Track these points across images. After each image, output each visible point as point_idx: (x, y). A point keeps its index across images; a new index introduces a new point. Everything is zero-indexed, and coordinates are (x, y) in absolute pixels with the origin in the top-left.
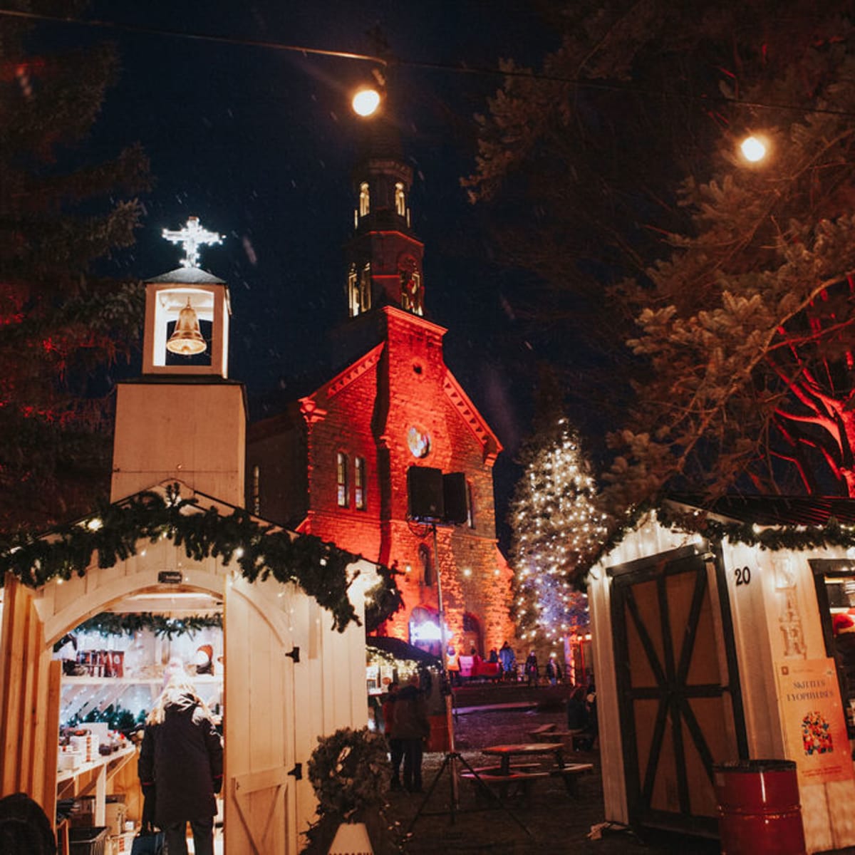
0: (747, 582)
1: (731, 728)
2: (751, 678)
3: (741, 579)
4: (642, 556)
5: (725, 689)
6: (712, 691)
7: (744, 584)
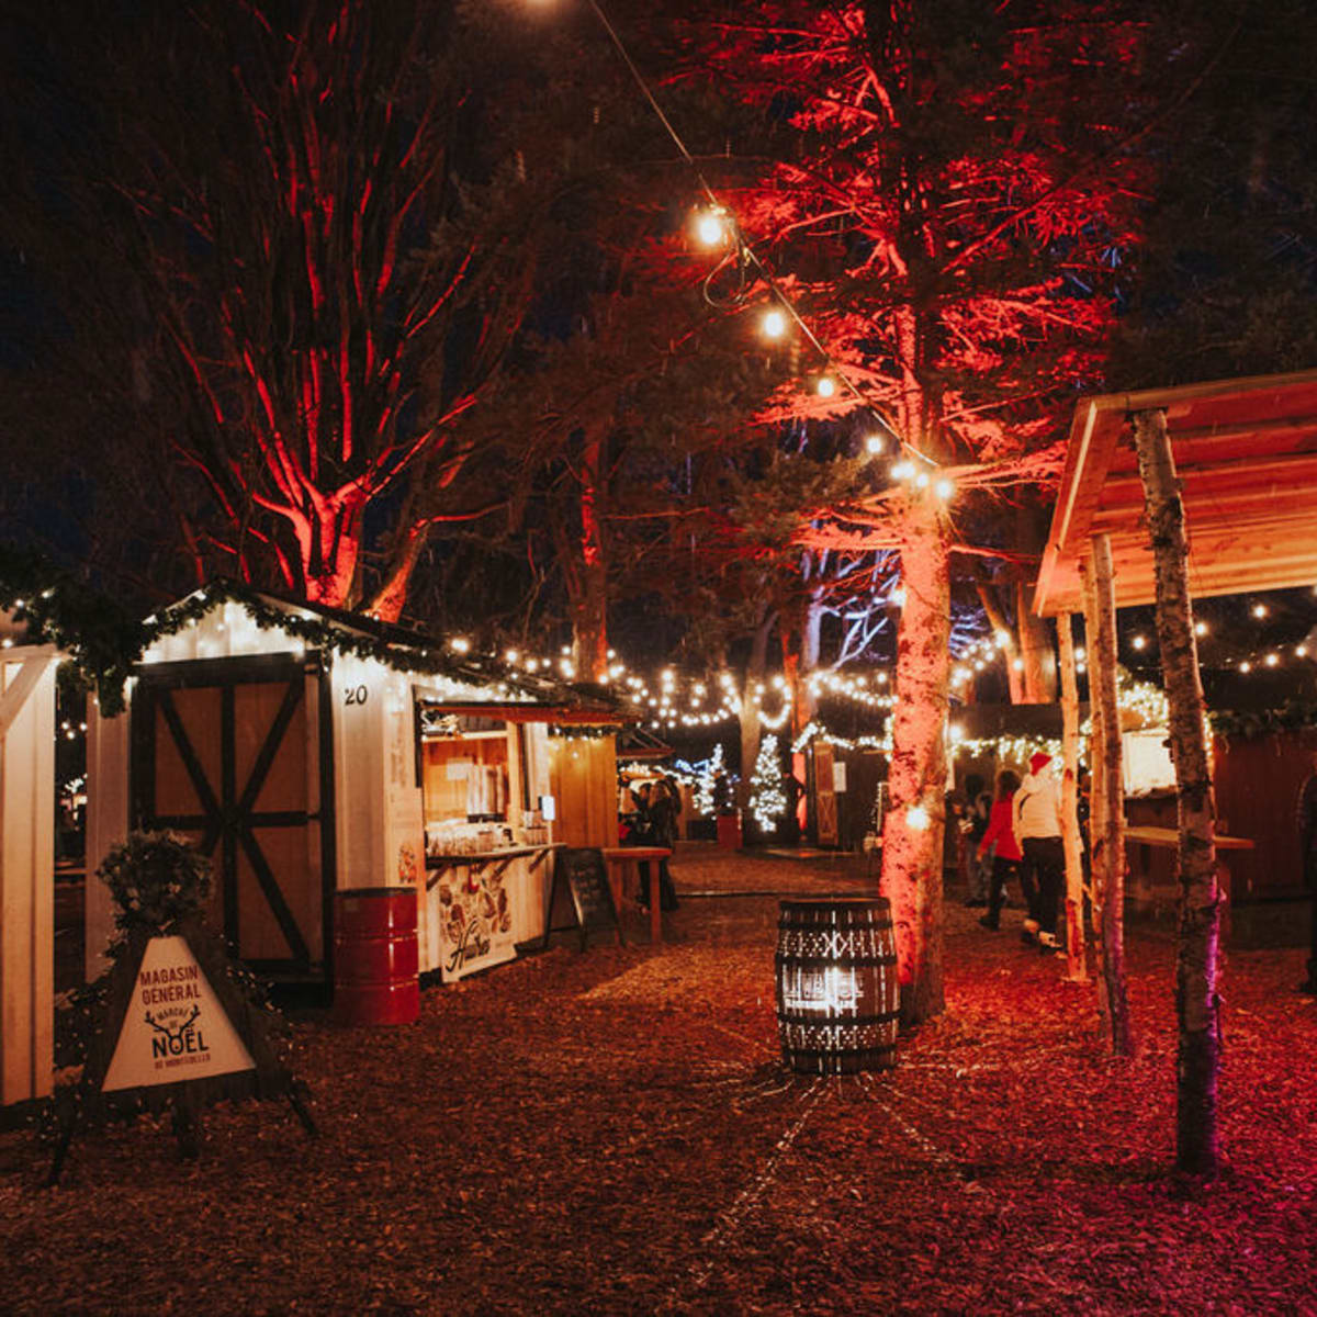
0: (361, 702)
1: (316, 860)
2: (351, 806)
3: (354, 698)
4: (198, 657)
5: (314, 817)
6: (297, 819)
7: (356, 704)
